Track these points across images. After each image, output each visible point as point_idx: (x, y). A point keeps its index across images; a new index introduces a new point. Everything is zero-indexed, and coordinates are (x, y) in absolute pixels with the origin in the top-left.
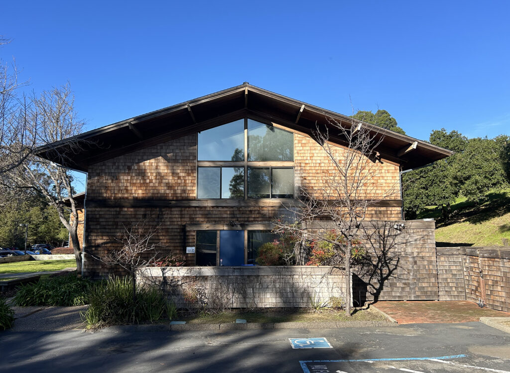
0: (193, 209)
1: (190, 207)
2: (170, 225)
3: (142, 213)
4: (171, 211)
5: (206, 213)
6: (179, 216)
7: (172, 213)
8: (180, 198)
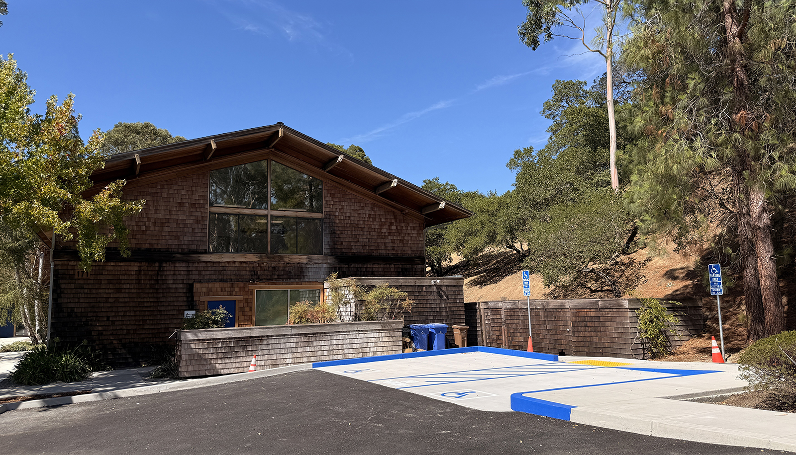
0: (204, 264)
1: (200, 262)
2: (173, 284)
3: (136, 268)
4: (175, 267)
5: (220, 269)
6: (186, 273)
7: (176, 269)
8: (186, 251)
